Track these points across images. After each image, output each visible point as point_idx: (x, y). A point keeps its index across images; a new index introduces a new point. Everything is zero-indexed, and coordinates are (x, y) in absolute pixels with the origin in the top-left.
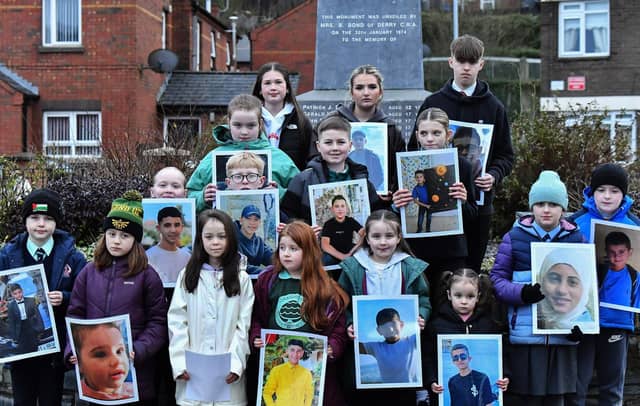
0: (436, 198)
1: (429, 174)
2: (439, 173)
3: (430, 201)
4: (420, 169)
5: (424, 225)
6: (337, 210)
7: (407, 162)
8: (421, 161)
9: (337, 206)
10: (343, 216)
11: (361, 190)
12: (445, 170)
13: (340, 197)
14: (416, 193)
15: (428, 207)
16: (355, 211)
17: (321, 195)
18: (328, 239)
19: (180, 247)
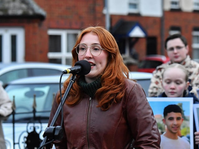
19: (181, 137)
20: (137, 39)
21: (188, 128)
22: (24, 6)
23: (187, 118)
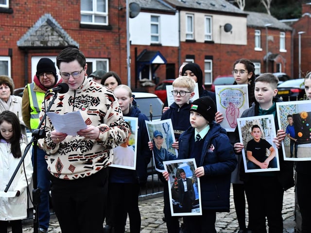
0: (300, 134)
1: (296, 117)
2: (302, 117)
3: (296, 136)
4: (290, 114)
5: (294, 153)
6: (255, 134)
7: (282, 109)
8: (290, 109)
9: (255, 132)
10: (259, 138)
11: (270, 122)
12: (306, 115)
13: (256, 126)
14: (288, 130)
15: (296, 140)
16: (267, 135)
17: (245, 125)
18: (251, 152)
19: (129, 146)
20: (159, 65)
21: (134, 140)
22: (60, 39)
23: (133, 132)
